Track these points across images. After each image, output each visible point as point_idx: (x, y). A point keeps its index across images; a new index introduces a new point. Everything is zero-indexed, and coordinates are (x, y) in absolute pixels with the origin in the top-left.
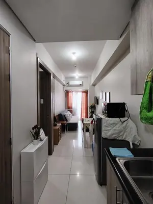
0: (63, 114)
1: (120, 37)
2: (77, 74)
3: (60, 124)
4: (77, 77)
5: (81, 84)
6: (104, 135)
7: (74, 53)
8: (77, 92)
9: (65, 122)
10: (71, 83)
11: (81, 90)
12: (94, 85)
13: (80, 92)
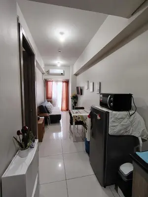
0: (44, 105)
1: (132, 15)
2: (59, 62)
3: (43, 117)
4: (59, 65)
5: (63, 73)
6: (111, 131)
7: (62, 33)
8: (57, 81)
9: (48, 115)
10: (52, 71)
11: (61, 80)
12: (76, 75)
13: (60, 81)
